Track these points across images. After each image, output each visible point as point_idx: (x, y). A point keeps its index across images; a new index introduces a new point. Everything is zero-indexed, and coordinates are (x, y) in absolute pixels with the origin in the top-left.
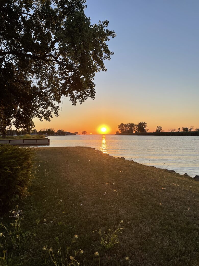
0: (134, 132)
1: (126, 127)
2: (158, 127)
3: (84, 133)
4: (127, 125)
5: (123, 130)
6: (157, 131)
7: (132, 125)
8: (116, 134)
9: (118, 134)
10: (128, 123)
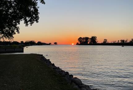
0: (89, 43)
1: (83, 40)
2: (105, 40)
3: (56, 43)
4: (83, 38)
5: (81, 41)
6: (104, 42)
7: (87, 38)
8: (77, 45)
9: (77, 44)
10: (85, 37)
